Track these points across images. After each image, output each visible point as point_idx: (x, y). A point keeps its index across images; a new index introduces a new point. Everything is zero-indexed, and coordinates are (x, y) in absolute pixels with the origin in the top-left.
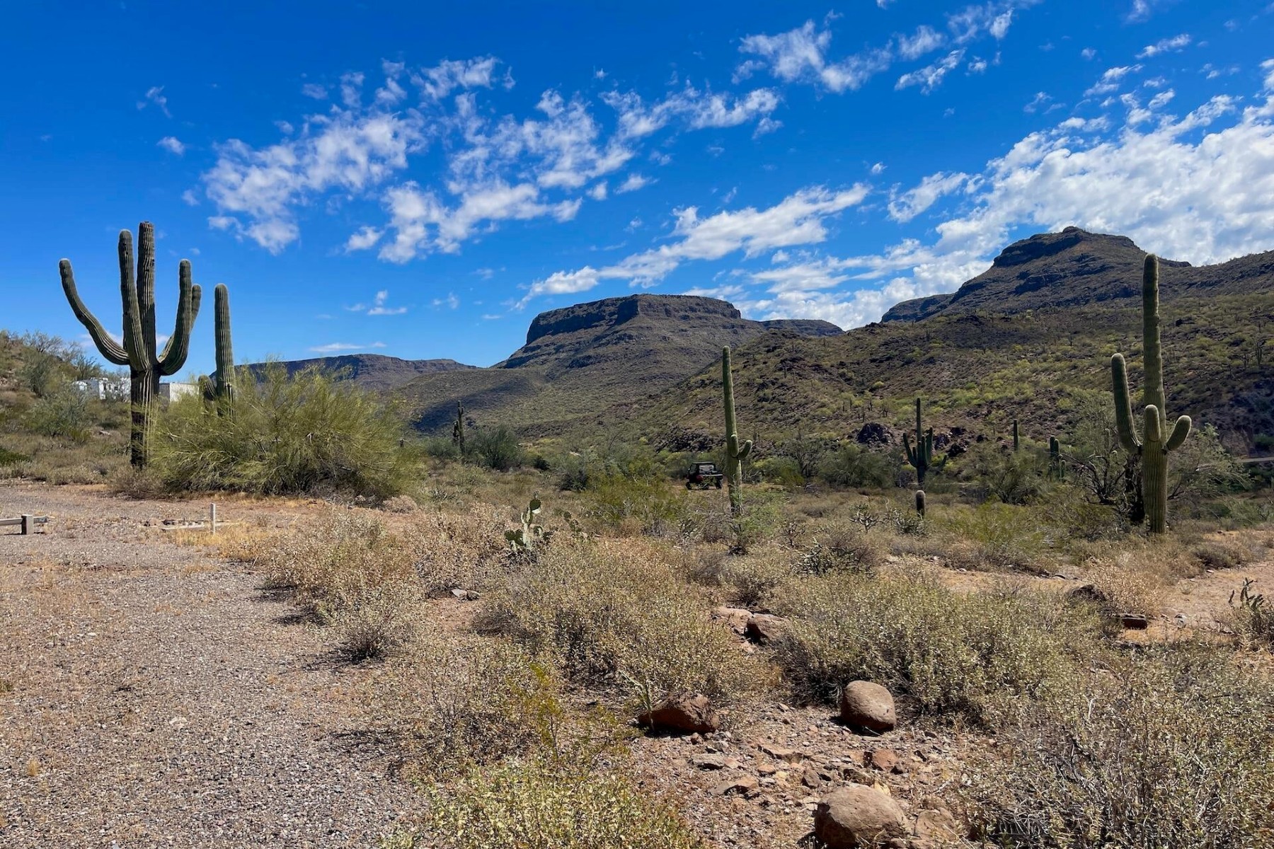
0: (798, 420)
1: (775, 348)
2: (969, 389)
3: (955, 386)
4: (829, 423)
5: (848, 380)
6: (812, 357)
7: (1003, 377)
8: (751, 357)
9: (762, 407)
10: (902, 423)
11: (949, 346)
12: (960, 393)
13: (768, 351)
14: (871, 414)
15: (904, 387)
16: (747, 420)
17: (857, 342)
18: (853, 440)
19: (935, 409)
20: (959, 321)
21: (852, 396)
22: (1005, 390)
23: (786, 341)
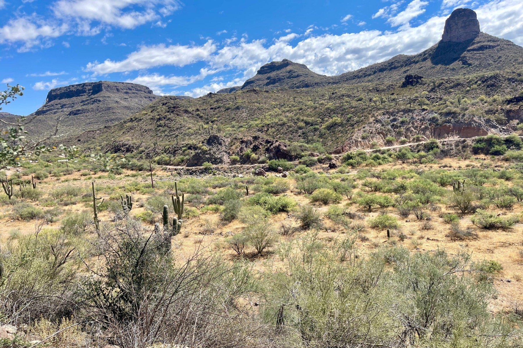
0: (177, 136)
1: (166, 103)
2: (256, 120)
3: (249, 119)
4: (192, 137)
5: (201, 117)
6: (183, 107)
7: (270, 115)
8: (156, 108)
9: (160, 130)
10: (228, 135)
11: (245, 102)
12: (252, 122)
13: (163, 105)
14: (212, 131)
15: (226, 120)
16: (152, 136)
17: (204, 101)
18: (205, 144)
19: (242, 129)
20: (248, 91)
21: (203, 124)
22: (273, 120)
23: (172, 101)
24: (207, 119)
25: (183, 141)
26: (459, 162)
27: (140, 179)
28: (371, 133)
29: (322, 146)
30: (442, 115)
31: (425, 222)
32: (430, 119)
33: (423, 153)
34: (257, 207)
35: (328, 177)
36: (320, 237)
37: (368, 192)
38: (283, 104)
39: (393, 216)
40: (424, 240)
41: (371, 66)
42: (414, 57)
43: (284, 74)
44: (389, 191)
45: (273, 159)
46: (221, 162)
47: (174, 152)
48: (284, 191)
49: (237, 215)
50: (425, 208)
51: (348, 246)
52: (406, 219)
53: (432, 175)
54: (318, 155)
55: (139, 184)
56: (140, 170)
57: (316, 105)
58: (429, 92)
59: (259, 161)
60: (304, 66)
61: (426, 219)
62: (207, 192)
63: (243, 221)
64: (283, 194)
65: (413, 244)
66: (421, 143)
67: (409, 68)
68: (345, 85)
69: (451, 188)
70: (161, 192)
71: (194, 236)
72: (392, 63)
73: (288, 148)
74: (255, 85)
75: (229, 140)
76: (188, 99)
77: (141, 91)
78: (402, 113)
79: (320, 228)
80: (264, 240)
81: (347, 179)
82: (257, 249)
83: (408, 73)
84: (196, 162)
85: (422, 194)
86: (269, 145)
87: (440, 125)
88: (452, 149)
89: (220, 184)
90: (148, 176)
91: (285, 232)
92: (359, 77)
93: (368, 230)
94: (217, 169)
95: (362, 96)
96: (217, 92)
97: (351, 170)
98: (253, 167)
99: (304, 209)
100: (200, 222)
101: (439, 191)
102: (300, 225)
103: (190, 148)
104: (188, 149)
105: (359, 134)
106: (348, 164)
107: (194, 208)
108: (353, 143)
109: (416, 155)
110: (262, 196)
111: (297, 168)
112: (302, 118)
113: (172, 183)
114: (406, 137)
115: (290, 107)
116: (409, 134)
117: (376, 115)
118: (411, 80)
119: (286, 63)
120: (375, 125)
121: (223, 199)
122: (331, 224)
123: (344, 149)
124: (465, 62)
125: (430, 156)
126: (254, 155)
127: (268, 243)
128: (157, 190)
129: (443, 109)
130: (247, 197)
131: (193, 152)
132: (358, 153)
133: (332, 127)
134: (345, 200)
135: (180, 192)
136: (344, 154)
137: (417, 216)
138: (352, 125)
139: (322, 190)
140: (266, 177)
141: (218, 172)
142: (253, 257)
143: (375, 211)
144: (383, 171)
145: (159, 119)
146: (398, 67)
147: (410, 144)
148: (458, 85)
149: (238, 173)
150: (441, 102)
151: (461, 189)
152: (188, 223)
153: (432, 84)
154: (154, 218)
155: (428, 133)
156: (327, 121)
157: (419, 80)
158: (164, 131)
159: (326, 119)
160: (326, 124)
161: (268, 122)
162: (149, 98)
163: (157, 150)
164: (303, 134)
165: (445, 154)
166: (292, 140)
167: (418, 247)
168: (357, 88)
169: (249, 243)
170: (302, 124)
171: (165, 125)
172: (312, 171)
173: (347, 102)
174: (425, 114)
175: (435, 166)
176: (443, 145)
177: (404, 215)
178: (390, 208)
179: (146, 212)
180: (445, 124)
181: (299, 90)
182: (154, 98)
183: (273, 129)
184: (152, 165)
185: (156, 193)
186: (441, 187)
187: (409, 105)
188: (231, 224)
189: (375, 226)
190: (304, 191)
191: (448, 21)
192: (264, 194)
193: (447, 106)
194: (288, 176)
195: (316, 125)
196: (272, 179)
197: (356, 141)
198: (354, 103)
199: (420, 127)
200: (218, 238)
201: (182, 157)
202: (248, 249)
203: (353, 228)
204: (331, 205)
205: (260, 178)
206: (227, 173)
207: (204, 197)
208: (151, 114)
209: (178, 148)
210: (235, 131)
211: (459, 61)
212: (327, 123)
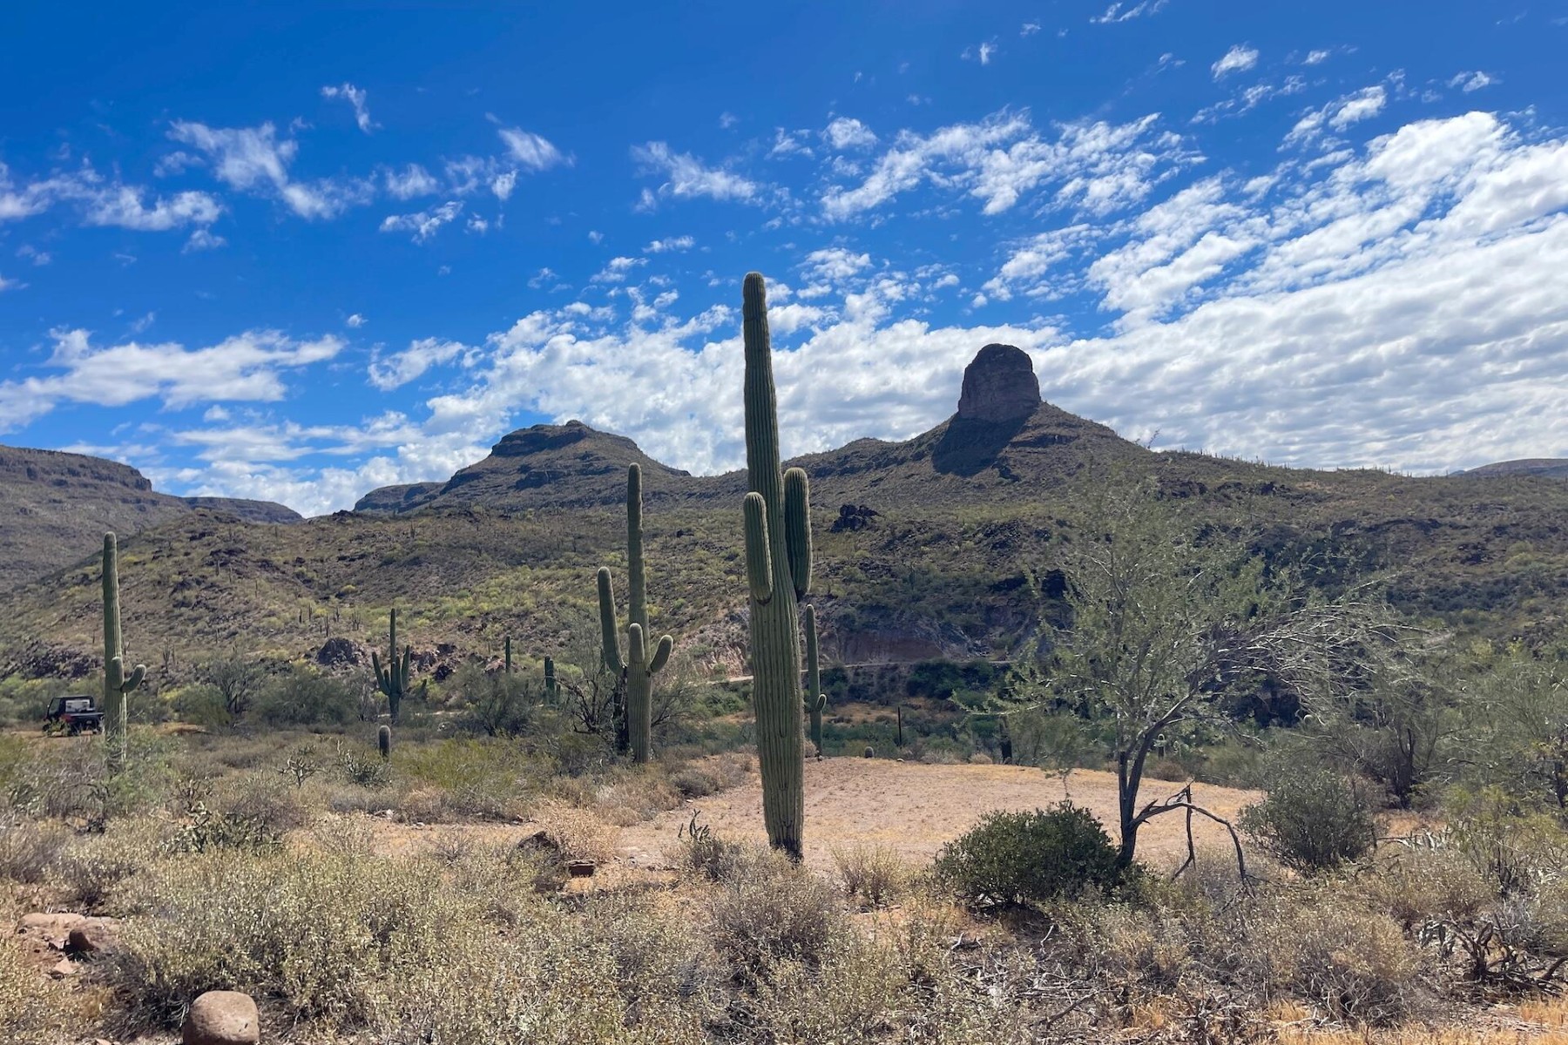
0: (234, 633)
1: (203, 535)
2: (461, 597)
3: (444, 593)
4: (279, 638)
5: (308, 581)
6: (257, 549)
7: (503, 587)
9: (181, 616)
10: (377, 638)
11: (438, 545)
12: (449, 603)
13: (192, 539)
14: (337, 627)
15: (380, 593)
16: (155, 633)
17: (321, 534)
18: (312, 660)
19: (419, 621)
20: (449, 515)
21: (312, 602)
22: (502, 600)
23: (222, 526)
24: (326, 587)
25: (252, 649)
38: (542, 555)
42: (895, 449)
43: (570, 462)
60: (625, 441)
72: (846, 457)
76: (275, 528)
118: (851, 517)
119: (575, 432)
145: (183, 585)
148: (940, 537)
158: (195, 620)
161: (486, 608)
162: (137, 501)
171: (199, 602)
182: (154, 503)
208: (155, 567)
210: (400, 624)
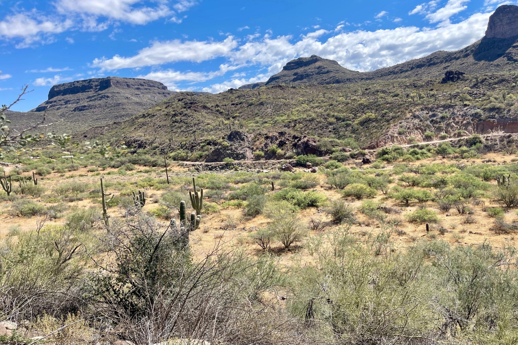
0: (195, 132)
1: (182, 99)
2: (282, 116)
3: (275, 115)
4: (212, 132)
5: (221, 113)
6: (202, 103)
7: (297, 111)
8: (171, 104)
9: (175, 126)
10: (251, 131)
11: (270, 98)
12: (277, 118)
13: (179, 101)
14: (234, 127)
15: (249, 116)
16: (167, 132)
17: (224, 97)
18: (225, 140)
19: (267, 125)
20: (272, 87)
21: (223, 120)
22: (300, 115)
23: (188, 97)
24: (228, 115)
25: (201, 137)
26: (504, 156)
27: (153, 175)
28: (409, 128)
29: (355, 141)
30: (485, 111)
31: (467, 216)
32: (473, 114)
33: (464, 148)
34: (284, 202)
35: (361, 172)
36: (353, 232)
37: (405, 187)
38: (311, 100)
39: (433, 210)
40: (467, 234)
41: (409, 62)
42: (455, 53)
43: (313, 70)
44: (429, 186)
45: (301, 154)
46: (244, 157)
47: (191, 148)
48: (313, 186)
49: (262, 210)
50: (467, 203)
51: (384, 240)
52: (446, 213)
53: (474, 170)
54: (350, 151)
55: (153, 180)
56: (154, 166)
57: (347, 100)
58: (471, 88)
59: (286, 156)
60: (334, 62)
61: (468, 213)
62: (228, 188)
63: (269, 216)
64: (312, 189)
65: (454, 238)
66: (462, 138)
67: (449, 64)
68: (380, 81)
69: (495, 183)
70: (177, 187)
71: (214, 231)
72: (431, 59)
73: (318, 143)
74: (281, 81)
75: (253, 136)
76: (207, 96)
77: (154, 87)
78: (442, 109)
79: (353, 222)
80: (292, 235)
81: (382, 174)
82: (284, 244)
83: (448, 69)
84: (216, 157)
85: (464, 188)
86: (296, 141)
87: (484, 121)
88: (497, 144)
89: (242, 179)
90: (163, 171)
91: (315, 226)
92: (395, 73)
93: (405, 224)
94: (239, 164)
95: (398, 92)
96: (239, 88)
97: (386, 165)
98: (279, 162)
99: (335, 204)
100: (220, 217)
101: (482, 186)
102: (331, 219)
103: (209, 144)
104: (207, 145)
105: (395, 130)
106: (384, 160)
107: (213, 204)
108: (388, 138)
109: (458, 150)
110: (290, 191)
111: (328, 163)
112: (332, 114)
113: (190, 178)
114: (446, 133)
115: (319, 103)
116: (450, 129)
117: (413, 111)
118: (451, 76)
119: (314, 59)
120: (413, 121)
121: (246, 194)
122: (365, 218)
123: (379, 144)
124: (510, 59)
125: (473, 151)
126: (279, 151)
127: (297, 238)
128: (172, 186)
129: (486, 105)
130: (273, 192)
131: (213, 148)
132: (394, 148)
133: (365, 123)
134: (380, 195)
135: (198, 187)
136: (379, 150)
137: (459, 211)
138: (388, 121)
139: (355, 185)
140: (293, 172)
141: (240, 168)
142: (279, 251)
143: (413, 206)
144: (422, 166)
145: (175, 115)
146: (437, 63)
147: (451, 139)
148: (503, 80)
149: (262, 169)
150: (484, 98)
151: (506, 183)
152: (207, 219)
153: (474, 80)
154: (170, 213)
155: (470, 128)
156: (360, 117)
157: (460, 76)
158: (180, 127)
159: (359, 115)
160: (359, 120)
161: (295, 118)
162: (164, 93)
163: (172, 146)
164: (334, 129)
165: (489, 149)
166: (322, 136)
167: (460, 240)
168: (393, 84)
169: (275, 239)
170: (333, 120)
171: (181, 121)
172: (343, 166)
173: (382, 98)
174: (466, 110)
175: (478, 161)
176: (487, 140)
177: (445, 209)
178: (430, 203)
179: (160, 207)
180: (489, 119)
181: (329, 86)
182: (169, 94)
183: (301, 125)
184: (167, 161)
185: (172, 189)
186: (484, 182)
187: (450, 101)
188: (255, 219)
189: (413, 221)
190: (335, 186)
191: (492, 18)
192: (292, 189)
193: (491, 102)
194: (317, 172)
195: (348, 120)
196: (300, 174)
197: (392, 137)
198: (390, 99)
199: (462, 122)
200: (241, 233)
201: (200, 152)
202: (274, 244)
203: (389, 223)
204: (365, 199)
205: (287, 173)
206: (250, 168)
207: (225, 192)
208: (166, 110)
209: (196, 143)
210: (259, 126)
211: (504, 57)
212: (361, 118)
